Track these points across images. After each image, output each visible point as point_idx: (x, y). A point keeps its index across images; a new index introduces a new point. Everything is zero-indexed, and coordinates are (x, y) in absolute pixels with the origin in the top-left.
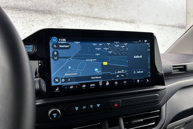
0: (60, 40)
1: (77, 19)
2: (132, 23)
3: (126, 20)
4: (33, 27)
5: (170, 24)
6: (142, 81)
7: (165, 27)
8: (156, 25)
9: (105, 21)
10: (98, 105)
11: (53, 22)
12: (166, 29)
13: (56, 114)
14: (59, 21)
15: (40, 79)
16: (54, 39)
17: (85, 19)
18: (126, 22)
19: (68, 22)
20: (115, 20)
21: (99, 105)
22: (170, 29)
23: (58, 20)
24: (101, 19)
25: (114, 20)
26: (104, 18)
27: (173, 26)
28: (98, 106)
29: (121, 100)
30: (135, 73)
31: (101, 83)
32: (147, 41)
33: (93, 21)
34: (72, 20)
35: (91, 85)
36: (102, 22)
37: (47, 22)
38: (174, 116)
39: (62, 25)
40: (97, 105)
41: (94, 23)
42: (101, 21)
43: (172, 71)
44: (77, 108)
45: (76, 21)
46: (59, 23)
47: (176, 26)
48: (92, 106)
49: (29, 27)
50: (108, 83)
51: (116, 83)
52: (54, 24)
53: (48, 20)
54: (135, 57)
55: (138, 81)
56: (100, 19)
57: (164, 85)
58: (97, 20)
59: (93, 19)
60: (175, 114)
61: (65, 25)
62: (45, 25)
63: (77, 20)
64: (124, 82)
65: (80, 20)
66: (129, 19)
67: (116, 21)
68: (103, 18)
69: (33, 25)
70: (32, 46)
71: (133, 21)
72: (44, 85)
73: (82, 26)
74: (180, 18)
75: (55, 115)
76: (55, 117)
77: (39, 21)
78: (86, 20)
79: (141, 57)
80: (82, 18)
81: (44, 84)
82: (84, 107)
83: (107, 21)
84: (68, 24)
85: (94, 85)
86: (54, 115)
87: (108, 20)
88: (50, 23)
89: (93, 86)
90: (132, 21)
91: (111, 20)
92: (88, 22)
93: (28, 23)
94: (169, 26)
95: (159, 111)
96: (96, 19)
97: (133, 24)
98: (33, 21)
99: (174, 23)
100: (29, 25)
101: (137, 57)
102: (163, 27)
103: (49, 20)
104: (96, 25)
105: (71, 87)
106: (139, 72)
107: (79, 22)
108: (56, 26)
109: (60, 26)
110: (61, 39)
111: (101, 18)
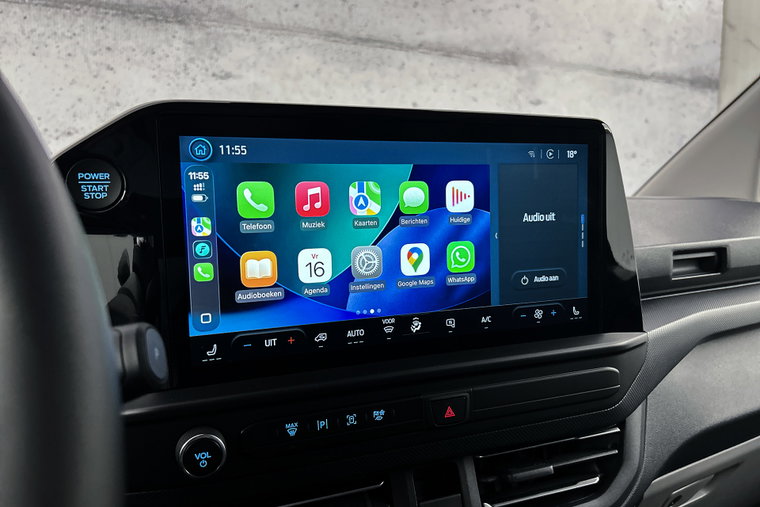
0: (225, 149)
1: (287, 43)
2: (507, 64)
3: (484, 51)
4: (109, 75)
5: (659, 68)
6: (554, 313)
7: (639, 84)
9: (401, 55)
10: (379, 415)
11: (193, 55)
12: (640, 92)
13: (207, 455)
14: (219, 53)
15: (144, 325)
16: (200, 148)
17: (320, 45)
18: (486, 57)
19: (254, 55)
20: (441, 50)
21: (382, 412)
22: (655, 89)
23: (212, 46)
24: (385, 47)
25: (436, 50)
26: (396, 41)
27: (668, 79)
28: (379, 418)
29: (469, 393)
30: (525, 281)
31: (391, 325)
32: (576, 152)
33: (354, 53)
34: (271, 49)
35: (350, 334)
36: (389, 57)
37: (167, 56)
39: (228, 70)
40: (375, 413)
41: (359, 61)
42: (387, 52)
43: (669, 271)
44: (292, 429)
45: (283, 52)
46: (217, 60)
47: (681, 79)
48: (352, 419)
49: (95, 73)
50: (416, 326)
51: (451, 323)
52: (198, 62)
53: (171, 46)
54: (526, 218)
55: (539, 314)
56: (381, 47)
57: (640, 329)
58: (371, 50)
59: (353, 46)
60: (680, 442)
61: (240, 67)
62: (159, 66)
63: (288, 49)
64: (483, 320)
65: (300, 47)
66: (496, 49)
67: (444, 55)
68: (392, 43)
69: (112, 65)
70: (107, 176)
71: (513, 55)
72: (157, 354)
73: (308, 71)
74: (696, 46)
75: (203, 457)
76: (203, 464)
77: (134, 50)
78: (326, 50)
79: (551, 217)
80: (311, 42)
81: (159, 350)
82: (321, 424)
83: (411, 53)
84: (255, 64)
85: (361, 332)
86: (200, 460)
87: (412, 48)
88: (179, 59)
89: (357, 338)
90: (509, 57)
91: (426, 48)
92: (332, 59)
93: (90, 56)
94: (653, 79)
95: (618, 430)
96: (365, 47)
97: (512, 68)
98: (109, 49)
99: (673, 67)
100: (94, 67)
101: (538, 217)
102: (632, 81)
103: (178, 49)
104: (364, 69)
105: (270, 343)
106: (544, 279)
107: (298, 58)
108: (204, 71)
109: (222, 71)
110: (228, 147)
111: (385, 44)
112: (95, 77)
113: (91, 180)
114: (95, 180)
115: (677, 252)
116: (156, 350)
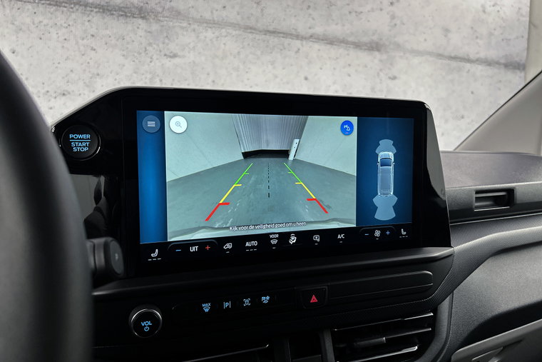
1: (217, 33)
2: (373, 50)
3: (357, 41)
4: (93, 53)
5: (482, 55)
6: (388, 233)
7: (468, 65)
8: (440, 59)
9: (297, 43)
10: (265, 299)
11: (151, 41)
12: (468, 71)
13: (149, 323)
14: (169, 40)
17: (240, 35)
18: (357, 46)
19: (193, 41)
20: (326, 40)
21: (268, 298)
22: (479, 70)
23: (165, 35)
24: (286, 38)
25: (322, 40)
26: (294, 33)
27: (489, 63)
28: (265, 302)
29: (328, 286)
31: (276, 238)
33: (264, 41)
34: (206, 37)
35: (247, 244)
36: (289, 44)
37: (133, 41)
38: (472, 328)
39: (175, 52)
40: (263, 298)
41: (267, 46)
42: (287, 41)
43: (472, 204)
44: (206, 307)
45: (214, 40)
46: (168, 45)
47: (498, 63)
48: (247, 302)
49: (83, 53)
50: (293, 240)
51: (317, 238)
52: (154, 46)
53: (136, 34)
55: (377, 233)
56: (283, 37)
57: (449, 246)
58: (276, 40)
59: (264, 36)
60: (477, 323)
61: (183, 50)
62: (127, 48)
63: (218, 37)
64: (339, 237)
65: (226, 36)
66: (365, 39)
67: (328, 43)
68: (291, 35)
69: (95, 47)
70: (89, 136)
71: (377, 44)
72: (117, 258)
73: (231, 54)
74: (509, 40)
75: (147, 324)
76: (147, 329)
77: (110, 37)
78: (244, 38)
80: (234, 33)
82: (226, 305)
83: (304, 42)
84: (194, 48)
85: (255, 243)
87: (305, 38)
88: (141, 44)
89: (253, 247)
90: (374, 46)
91: (315, 39)
92: (249, 45)
93: (80, 41)
94: (477, 62)
95: (432, 314)
96: (272, 37)
97: (376, 53)
98: (93, 36)
99: (492, 54)
100: (82, 48)
102: (462, 64)
103: (141, 37)
104: (271, 53)
105: (194, 249)
107: (224, 44)
108: (158, 52)
109: (171, 52)
111: (286, 35)
112: (83, 55)
113: (78, 139)
114: (81, 139)
115: (478, 192)
116: (117, 255)
